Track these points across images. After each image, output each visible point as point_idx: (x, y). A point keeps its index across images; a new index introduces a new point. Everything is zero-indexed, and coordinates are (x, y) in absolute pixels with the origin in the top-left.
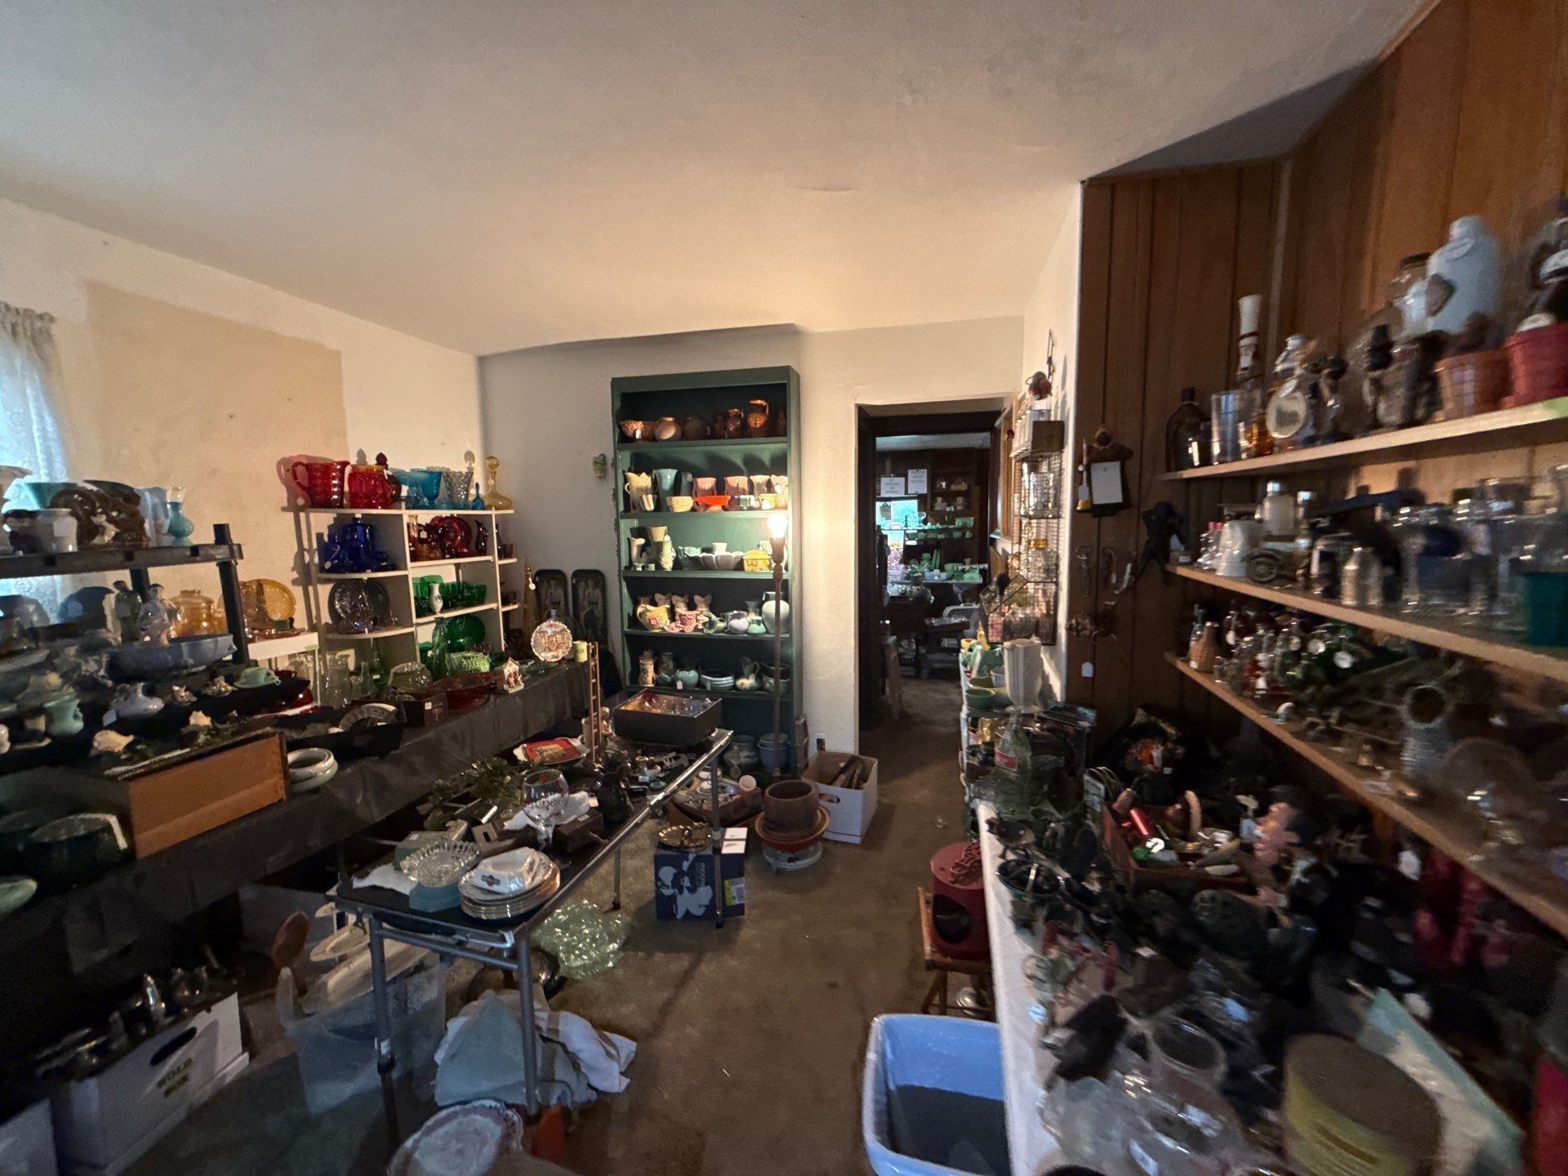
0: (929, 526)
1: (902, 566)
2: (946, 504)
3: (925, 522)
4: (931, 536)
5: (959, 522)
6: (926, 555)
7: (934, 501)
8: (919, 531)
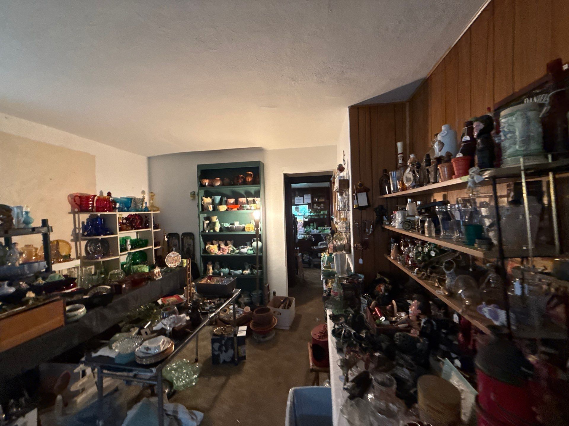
0: (312, 214)
1: (303, 228)
2: (317, 206)
3: (311, 213)
4: (313, 217)
5: (322, 212)
6: (311, 224)
7: (313, 205)
8: (309, 216)
